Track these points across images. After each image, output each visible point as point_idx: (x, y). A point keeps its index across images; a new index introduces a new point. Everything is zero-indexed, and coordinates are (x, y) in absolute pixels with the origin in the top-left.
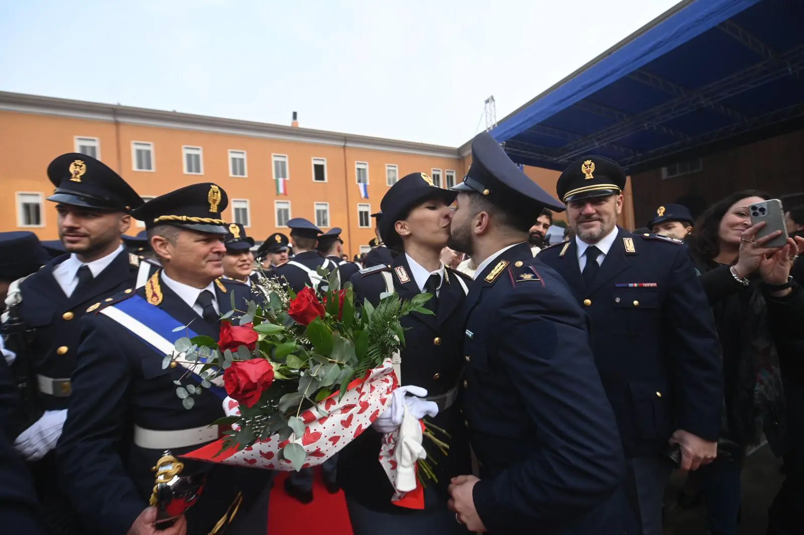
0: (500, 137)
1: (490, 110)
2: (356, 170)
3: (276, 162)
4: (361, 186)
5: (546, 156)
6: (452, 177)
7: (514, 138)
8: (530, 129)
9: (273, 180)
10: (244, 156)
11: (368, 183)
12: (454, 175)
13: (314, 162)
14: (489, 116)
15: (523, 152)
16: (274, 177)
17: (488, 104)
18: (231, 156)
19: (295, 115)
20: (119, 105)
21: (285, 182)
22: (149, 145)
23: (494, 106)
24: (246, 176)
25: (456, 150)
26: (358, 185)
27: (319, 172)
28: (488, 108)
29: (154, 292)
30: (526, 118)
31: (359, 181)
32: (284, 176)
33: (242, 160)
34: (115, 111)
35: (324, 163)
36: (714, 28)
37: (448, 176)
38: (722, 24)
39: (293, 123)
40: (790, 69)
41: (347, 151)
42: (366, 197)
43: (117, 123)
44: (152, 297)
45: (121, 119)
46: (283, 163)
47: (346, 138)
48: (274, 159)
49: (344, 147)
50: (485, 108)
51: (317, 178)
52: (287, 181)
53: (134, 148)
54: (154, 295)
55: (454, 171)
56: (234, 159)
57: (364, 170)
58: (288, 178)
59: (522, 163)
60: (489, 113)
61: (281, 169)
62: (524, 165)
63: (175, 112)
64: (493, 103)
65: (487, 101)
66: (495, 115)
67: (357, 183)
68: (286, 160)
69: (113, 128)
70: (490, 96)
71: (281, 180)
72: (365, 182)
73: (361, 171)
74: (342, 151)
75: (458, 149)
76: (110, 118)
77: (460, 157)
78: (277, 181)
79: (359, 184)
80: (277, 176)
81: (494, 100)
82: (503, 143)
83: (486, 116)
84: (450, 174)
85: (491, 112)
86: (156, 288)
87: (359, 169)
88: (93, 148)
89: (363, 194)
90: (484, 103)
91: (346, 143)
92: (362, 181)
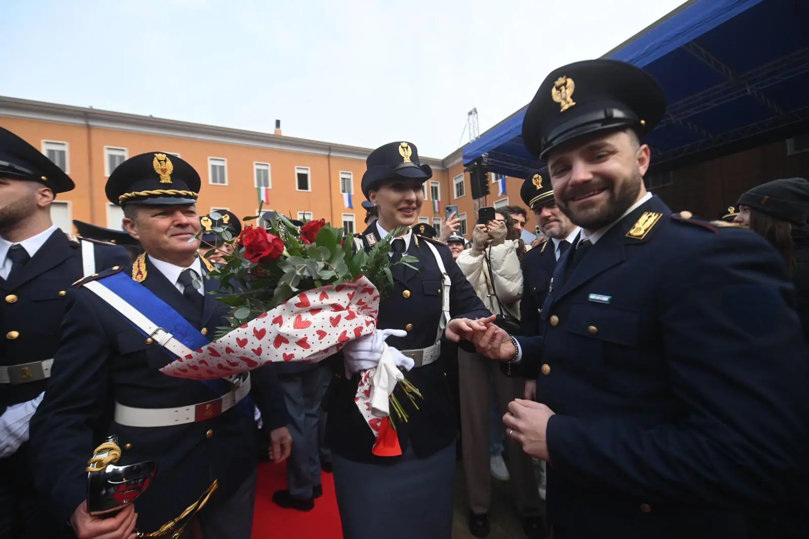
0: (483, 148)
1: (473, 121)
2: (340, 180)
3: (258, 171)
4: (346, 195)
5: (527, 168)
6: (436, 188)
7: (497, 149)
8: (512, 140)
9: (256, 188)
10: (225, 164)
11: (352, 193)
12: (439, 186)
13: (297, 171)
14: (471, 127)
15: (506, 163)
16: (256, 186)
17: (471, 116)
18: (211, 163)
19: (278, 123)
20: (91, 109)
21: (267, 190)
22: (123, 150)
23: (477, 118)
24: (226, 184)
25: (440, 162)
26: (342, 195)
27: (303, 181)
28: (470, 119)
29: (139, 270)
30: (508, 130)
31: (344, 191)
32: (266, 185)
33: (222, 168)
34: (88, 115)
35: (308, 172)
36: (680, 49)
37: (432, 187)
38: (687, 44)
39: (275, 132)
40: (748, 90)
41: (331, 160)
42: (351, 207)
43: (89, 127)
44: (137, 275)
45: (92, 123)
46: (266, 171)
47: (330, 148)
48: (256, 167)
49: (329, 156)
50: (468, 119)
51: (300, 188)
52: (269, 189)
53: (107, 153)
54: (140, 273)
55: (439, 182)
56: (214, 167)
57: (349, 179)
58: (270, 187)
59: (505, 175)
60: (472, 125)
61: (263, 178)
62: (506, 177)
63: (151, 116)
64: (476, 115)
65: (470, 113)
66: (478, 127)
67: (341, 193)
68: (269, 168)
69: (84, 132)
70: (473, 108)
71: (263, 189)
72: (349, 192)
73: (346, 180)
74: (326, 161)
75: (443, 160)
76: (82, 122)
77: (445, 169)
78: (259, 190)
79: (344, 194)
80: (259, 184)
81: (476, 112)
82: (485, 155)
83: (470, 128)
84: (434, 185)
85: (474, 124)
86: (142, 266)
87: (343, 179)
88: (62, 153)
89: (347, 204)
90: (467, 114)
91: (330, 153)
92: (346, 191)
